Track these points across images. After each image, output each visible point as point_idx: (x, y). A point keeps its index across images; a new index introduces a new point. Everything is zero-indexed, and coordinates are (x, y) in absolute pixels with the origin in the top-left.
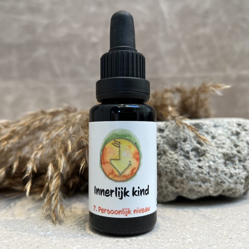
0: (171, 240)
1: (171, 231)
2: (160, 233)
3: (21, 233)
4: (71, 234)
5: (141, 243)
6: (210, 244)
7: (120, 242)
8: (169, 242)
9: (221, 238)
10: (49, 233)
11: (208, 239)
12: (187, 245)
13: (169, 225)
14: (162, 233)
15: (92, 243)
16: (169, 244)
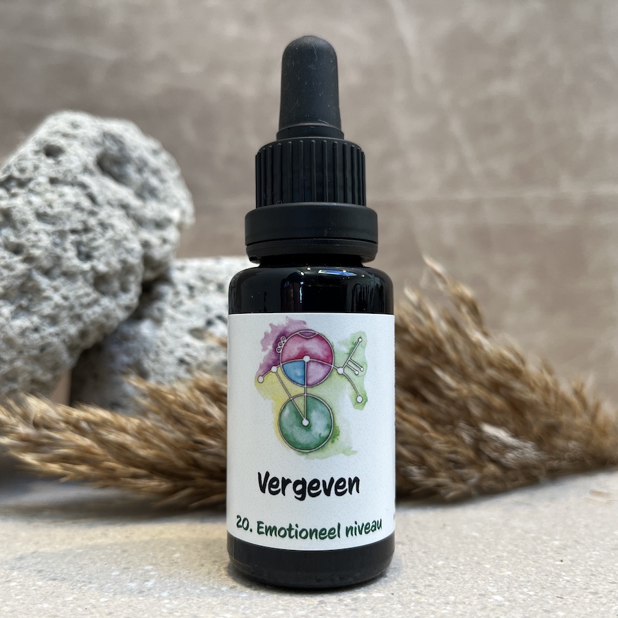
0: (452, 598)
1: (447, 575)
2: (422, 581)
3: (79, 585)
4: (204, 585)
5: (380, 606)
6: (546, 607)
7: (329, 605)
8: (448, 603)
9: (571, 593)
10: (149, 584)
11: (540, 594)
12: (492, 610)
13: (440, 563)
14: (427, 583)
15: (260, 608)
16: (448, 608)
